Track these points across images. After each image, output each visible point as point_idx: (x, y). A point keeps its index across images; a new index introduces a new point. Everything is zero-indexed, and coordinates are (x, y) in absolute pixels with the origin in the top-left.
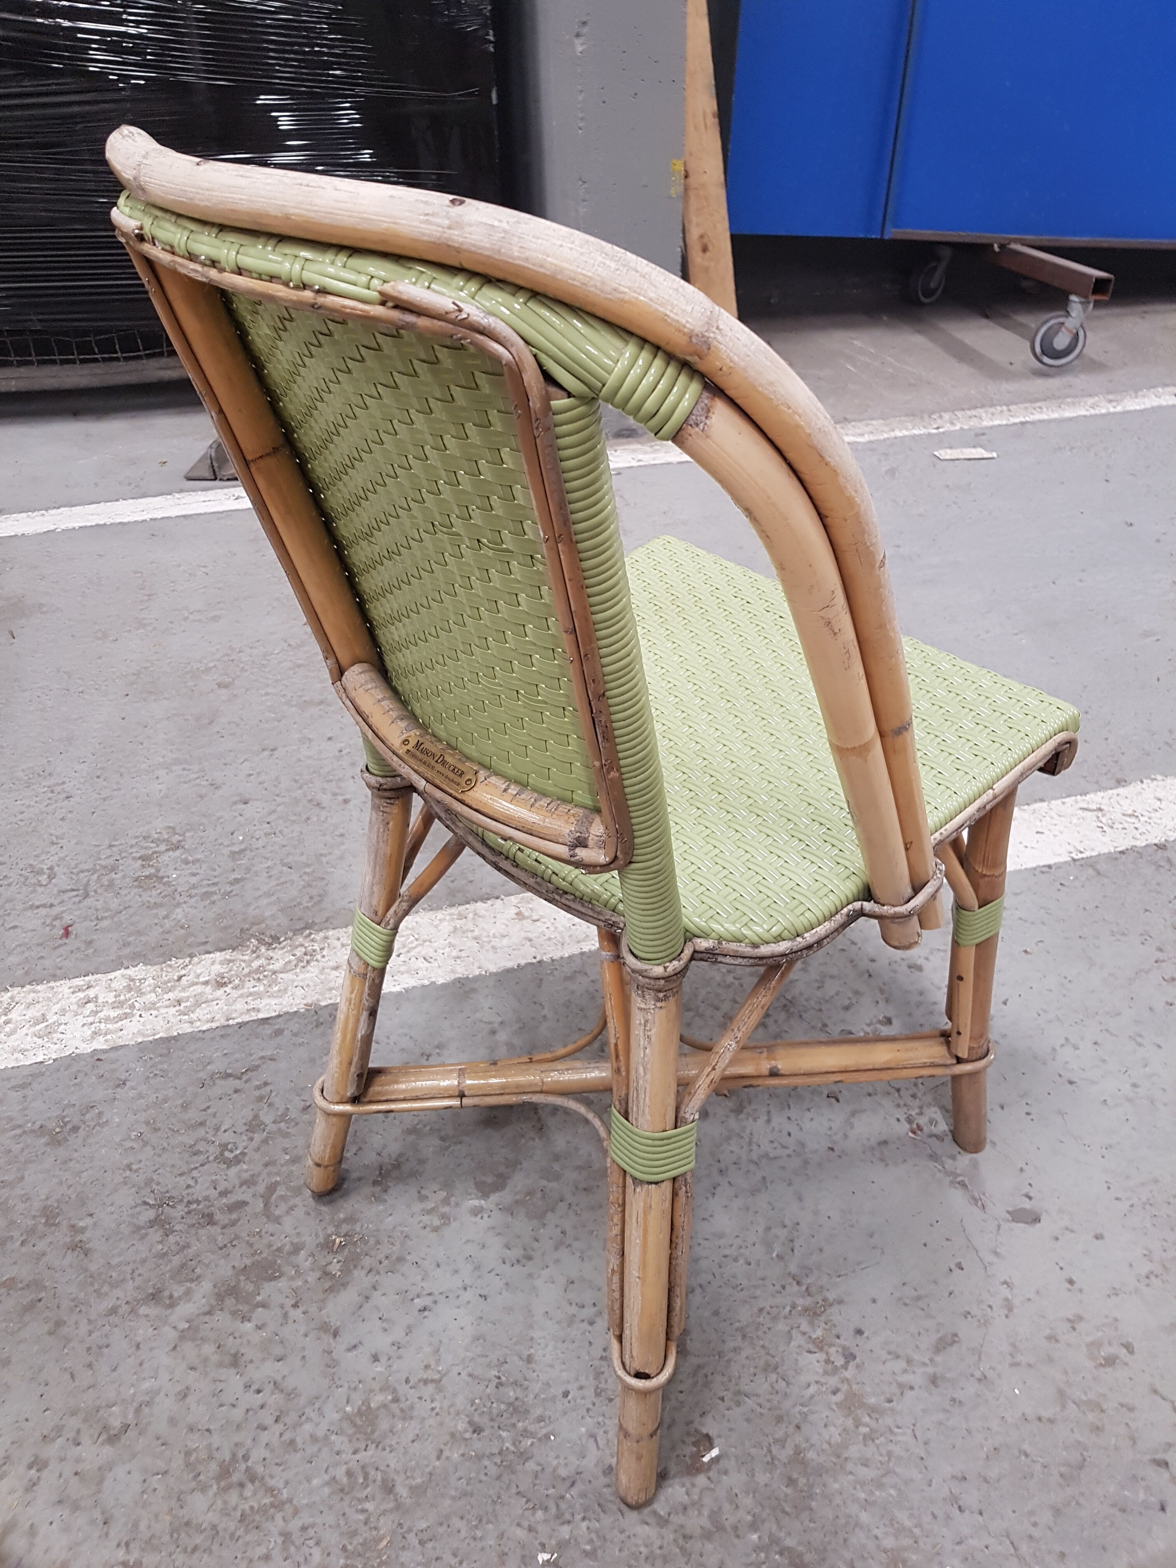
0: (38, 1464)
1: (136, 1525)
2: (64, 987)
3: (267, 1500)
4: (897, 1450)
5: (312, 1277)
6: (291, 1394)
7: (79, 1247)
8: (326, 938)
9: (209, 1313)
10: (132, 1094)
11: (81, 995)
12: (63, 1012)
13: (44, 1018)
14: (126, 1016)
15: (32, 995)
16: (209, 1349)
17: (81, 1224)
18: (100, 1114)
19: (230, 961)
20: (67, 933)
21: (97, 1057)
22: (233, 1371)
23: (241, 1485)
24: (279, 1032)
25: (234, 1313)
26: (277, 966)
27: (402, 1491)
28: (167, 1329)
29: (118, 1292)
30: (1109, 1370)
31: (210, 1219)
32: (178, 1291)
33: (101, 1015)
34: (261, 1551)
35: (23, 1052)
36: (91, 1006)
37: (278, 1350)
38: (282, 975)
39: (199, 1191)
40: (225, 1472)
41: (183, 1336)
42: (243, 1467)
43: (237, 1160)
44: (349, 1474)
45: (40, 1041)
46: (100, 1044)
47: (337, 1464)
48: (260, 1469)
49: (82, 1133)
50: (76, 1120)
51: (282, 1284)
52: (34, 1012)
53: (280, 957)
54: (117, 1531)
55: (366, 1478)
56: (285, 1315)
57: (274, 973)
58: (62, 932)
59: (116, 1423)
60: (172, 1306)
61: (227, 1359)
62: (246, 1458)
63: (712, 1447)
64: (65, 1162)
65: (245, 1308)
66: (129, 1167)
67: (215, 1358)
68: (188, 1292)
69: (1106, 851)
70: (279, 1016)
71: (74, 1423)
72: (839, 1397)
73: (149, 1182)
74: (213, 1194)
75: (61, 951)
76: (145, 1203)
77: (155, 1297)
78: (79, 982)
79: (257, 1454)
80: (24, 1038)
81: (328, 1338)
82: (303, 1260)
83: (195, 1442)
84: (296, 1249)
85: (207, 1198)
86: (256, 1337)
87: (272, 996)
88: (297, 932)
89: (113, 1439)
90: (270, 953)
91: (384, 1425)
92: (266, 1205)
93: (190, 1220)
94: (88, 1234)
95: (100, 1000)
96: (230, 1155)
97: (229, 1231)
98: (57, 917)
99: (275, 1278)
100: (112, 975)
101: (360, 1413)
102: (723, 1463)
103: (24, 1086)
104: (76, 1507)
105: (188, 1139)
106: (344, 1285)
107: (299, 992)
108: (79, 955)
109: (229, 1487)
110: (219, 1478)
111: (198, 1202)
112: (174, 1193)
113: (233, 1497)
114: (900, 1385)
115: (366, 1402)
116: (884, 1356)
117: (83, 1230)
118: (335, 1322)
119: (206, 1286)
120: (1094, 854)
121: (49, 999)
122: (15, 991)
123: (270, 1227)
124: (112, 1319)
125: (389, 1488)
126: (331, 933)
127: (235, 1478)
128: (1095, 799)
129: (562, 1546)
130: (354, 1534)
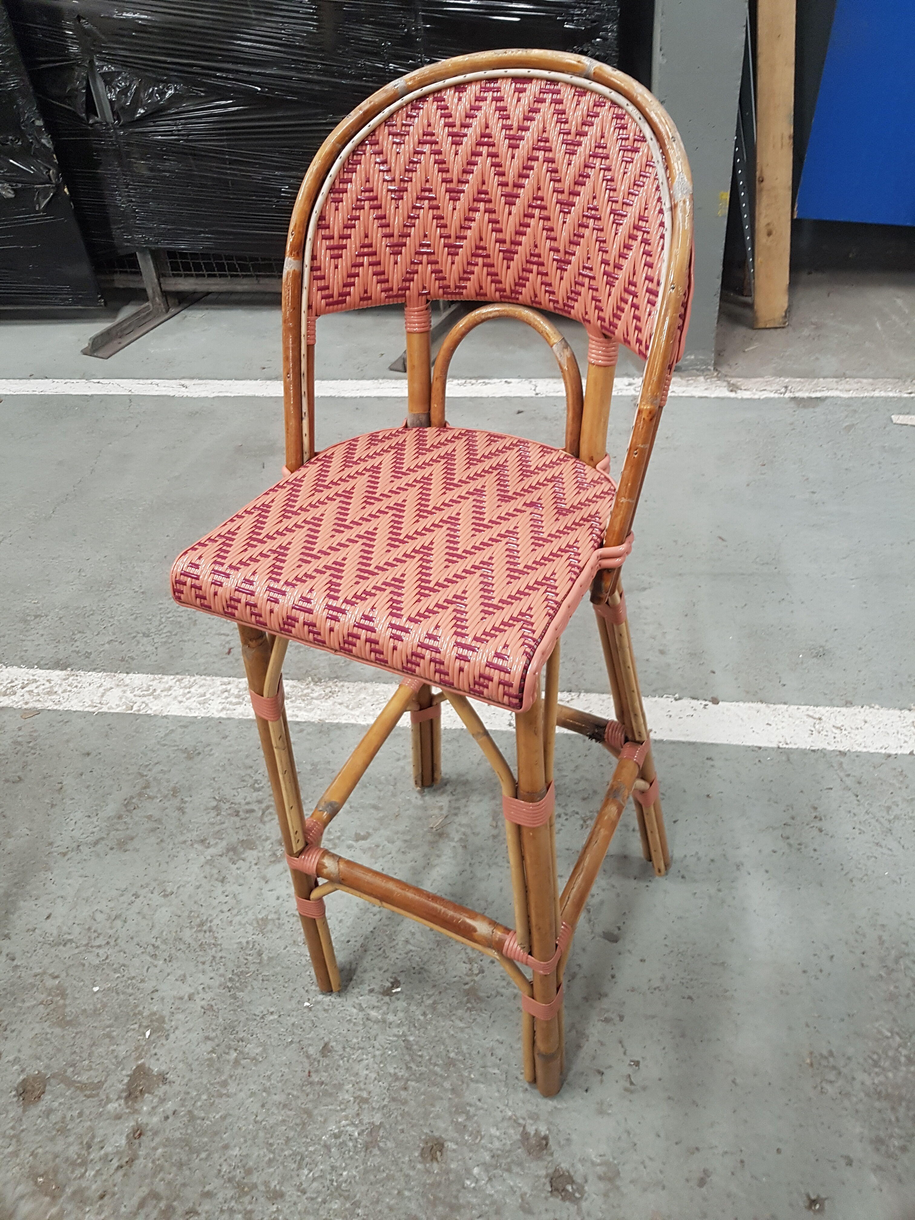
0: (136, 895)
1: (162, 932)
2: (218, 680)
3: (213, 941)
4: (479, 1019)
5: (268, 854)
6: (238, 902)
7: (181, 810)
8: (343, 686)
9: (221, 856)
10: (228, 744)
11: (224, 687)
12: (213, 694)
13: (204, 696)
14: (239, 703)
15: (203, 682)
16: (215, 871)
17: (186, 799)
18: (211, 750)
19: (295, 687)
20: (229, 653)
21: (220, 721)
22: (220, 884)
23: (205, 932)
24: (301, 731)
25: (231, 859)
26: (315, 695)
27: (265, 957)
28: (202, 857)
29: (189, 835)
30: (604, 1024)
31: (237, 814)
32: (212, 842)
33: (229, 700)
34: (203, 959)
35: (190, 709)
36: (226, 694)
37: (241, 881)
38: (314, 701)
39: (239, 799)
40: (202, 924)
41: (207, 862)
42: (209, 925)
43: (258, 790)
44: (248, 942)
45: (199, 706)
46: (223, 715)
47: (244, 937)
48: (214, 928)
49: (201, 756)
50: (200, 750)
51: (255, 853)
52: (201, 691)
53: (318, 690)
54: (155, 933)
55: (253, 946)
56: (250, 867)
57: (312, 698)
58: (227, 651)
59: (169, 890)
60: (208, 847)
61: (221, 878)
62: (211, 922)
63: (397, 987)
64: (190, 768)
65: (235, 858)
66: (214, 779)
67: (216, 876)
68: (216, 844)
69: (804, 747)
70: (305, 722)
71: (154, 884)
72: (467, 987)
73: (219, 788)
74: (243, 802)
75: (223, 661)
76: (214, 798)
77: (203, 841)
78: (226, 680)
79: (216, 922)
80: (192, 703)
81: (263, 883)
82: (268, 845)
83: (195, 907)
84: (267, 839)
85: (239, 804)
86: (235, 872)
87: (306, 711)
88: (330, 679)
89: (165, 896)
90: (314, 687)
91: (269, 927)
92: (263, 813)
93: (229, 812)
94: (187, 805)
95: (232, 692)
96: (256, 785)
97: (243, 822)
98: (228, 642)
99: (252, 849)
100: (240, 680)
101: (262, 919)
102: (398, 996)
103: (186, 727)
104: (144, 918)
105: (243, 773)
106: (279, 862)
107: (319, 712)
108: (231, 666)
109: (200, 931)
110: (199, 926)
111: (235, 804)
112: (227, 797)
113: (200, 935)
114: (498, 993)
115: (267, 916)
116: (499, 977)
117: (185, 802)
118: (269, 876)
119: (224, 843)
120: (795, 747)
121: (210, 686)
122: (197, 677)
123: (261, 825)
124: (183, 845)
125: (260, 954)
126: (346, 684)
127: (205, 928)
128: (822, 711)
129: (317, 1003)
130: (239, 967)
